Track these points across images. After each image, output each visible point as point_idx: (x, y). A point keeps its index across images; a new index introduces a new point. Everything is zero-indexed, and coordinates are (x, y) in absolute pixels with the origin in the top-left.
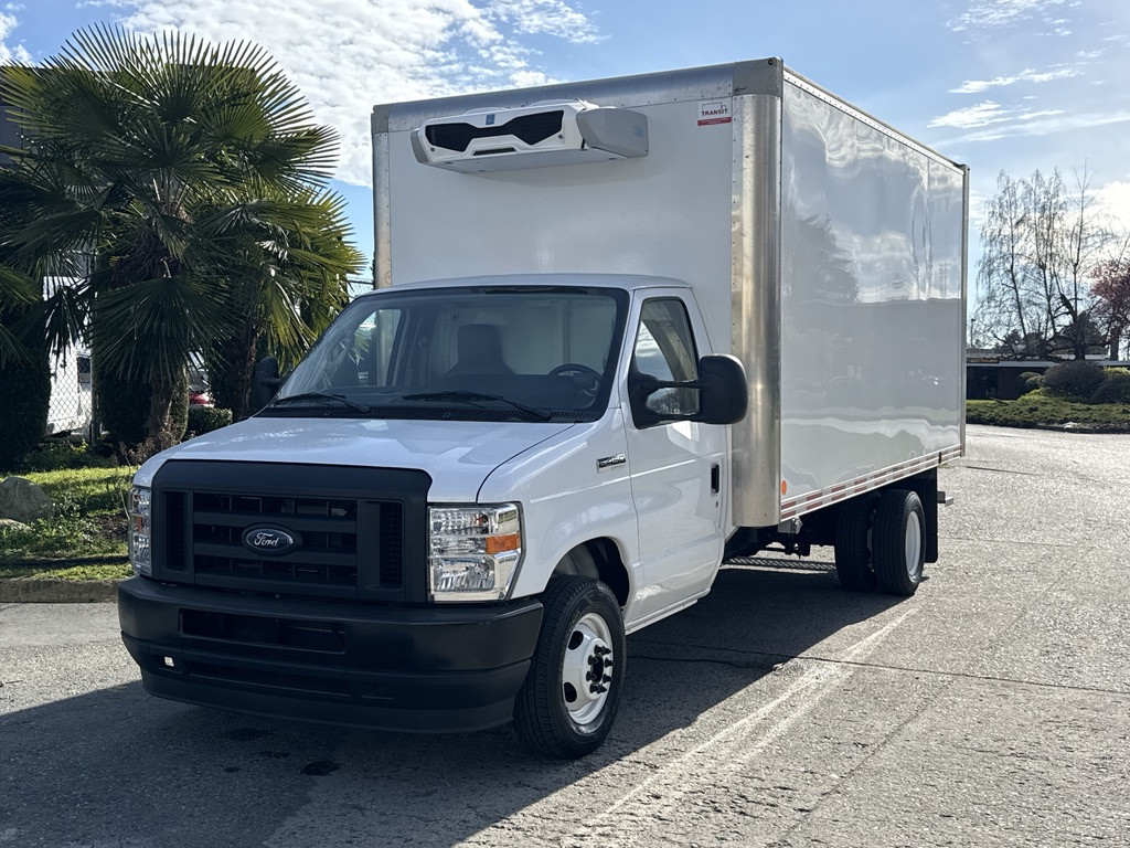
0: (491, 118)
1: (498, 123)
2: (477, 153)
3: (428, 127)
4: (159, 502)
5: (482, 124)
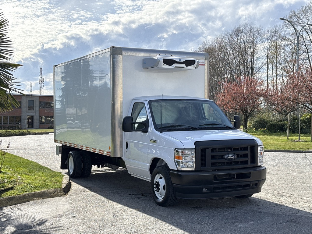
0: (180, 59)
1: (182, 61)
2: (175, 67)
3: (163, 59)
4: (199, 152)
5: (178, 61)
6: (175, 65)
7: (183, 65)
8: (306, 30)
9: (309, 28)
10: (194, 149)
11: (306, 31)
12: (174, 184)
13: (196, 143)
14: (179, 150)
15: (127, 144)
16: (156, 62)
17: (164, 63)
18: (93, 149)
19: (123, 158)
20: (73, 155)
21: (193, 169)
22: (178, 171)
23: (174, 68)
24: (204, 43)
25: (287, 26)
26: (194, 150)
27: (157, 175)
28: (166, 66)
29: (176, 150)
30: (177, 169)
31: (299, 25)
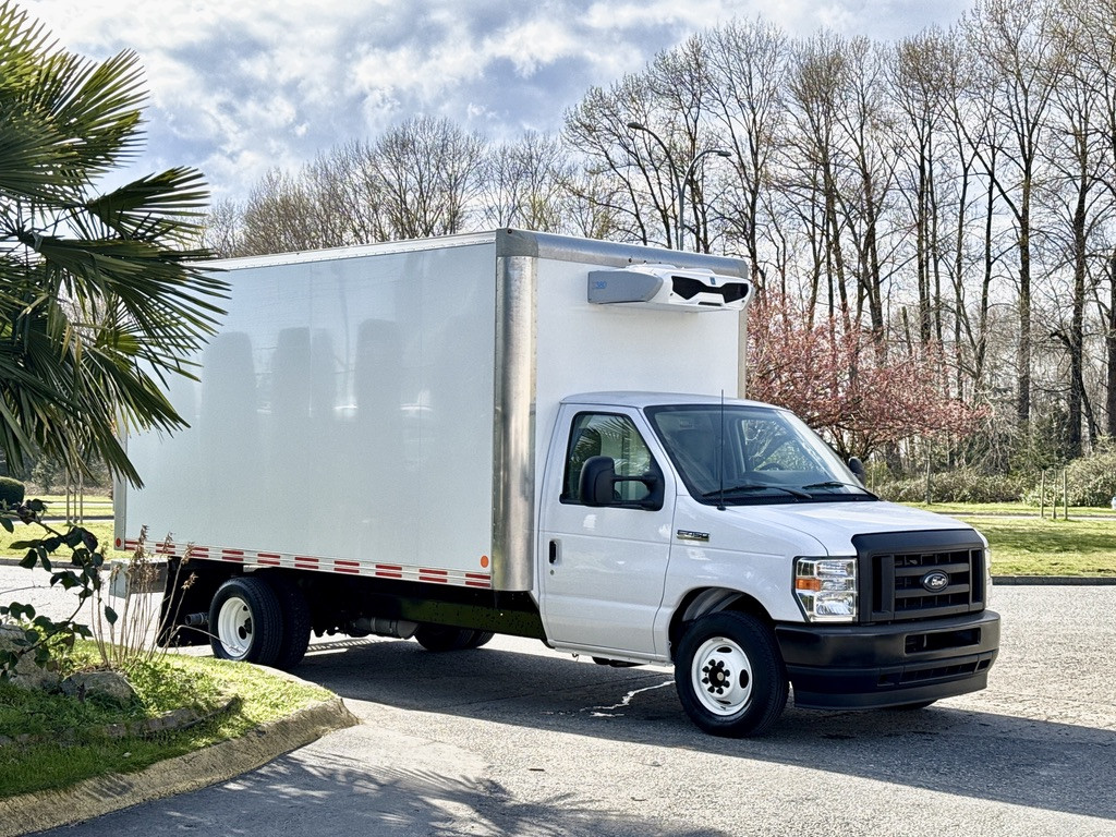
0: (713, 280)
1: (718, 284)
2: (699, 303)
3: (674, 278)
4: (868, 565)
5: (708, 284)
6: (702, 296)
7: (719, 298)
8: (638, 161)
9: (650, 155)
10: (853, 557)
11: (640, 165)
12: (789, 664)
13: (857, 540)
14: (810, 562)
15: (553, 547)
16: (653, 284)
17: (674, 290)
18: (377, 567)
19: (535, 594)
20: (250, 592)
21: (850, 619)
22: (807, 624)
23: (697, 305)
24: (270, 180)
25: (579, 141)
26: (854, 561)
27: (710, 641)
28: (677, 300)
29: (801, 560)
30: (802, 620)
31: (618, 142)
